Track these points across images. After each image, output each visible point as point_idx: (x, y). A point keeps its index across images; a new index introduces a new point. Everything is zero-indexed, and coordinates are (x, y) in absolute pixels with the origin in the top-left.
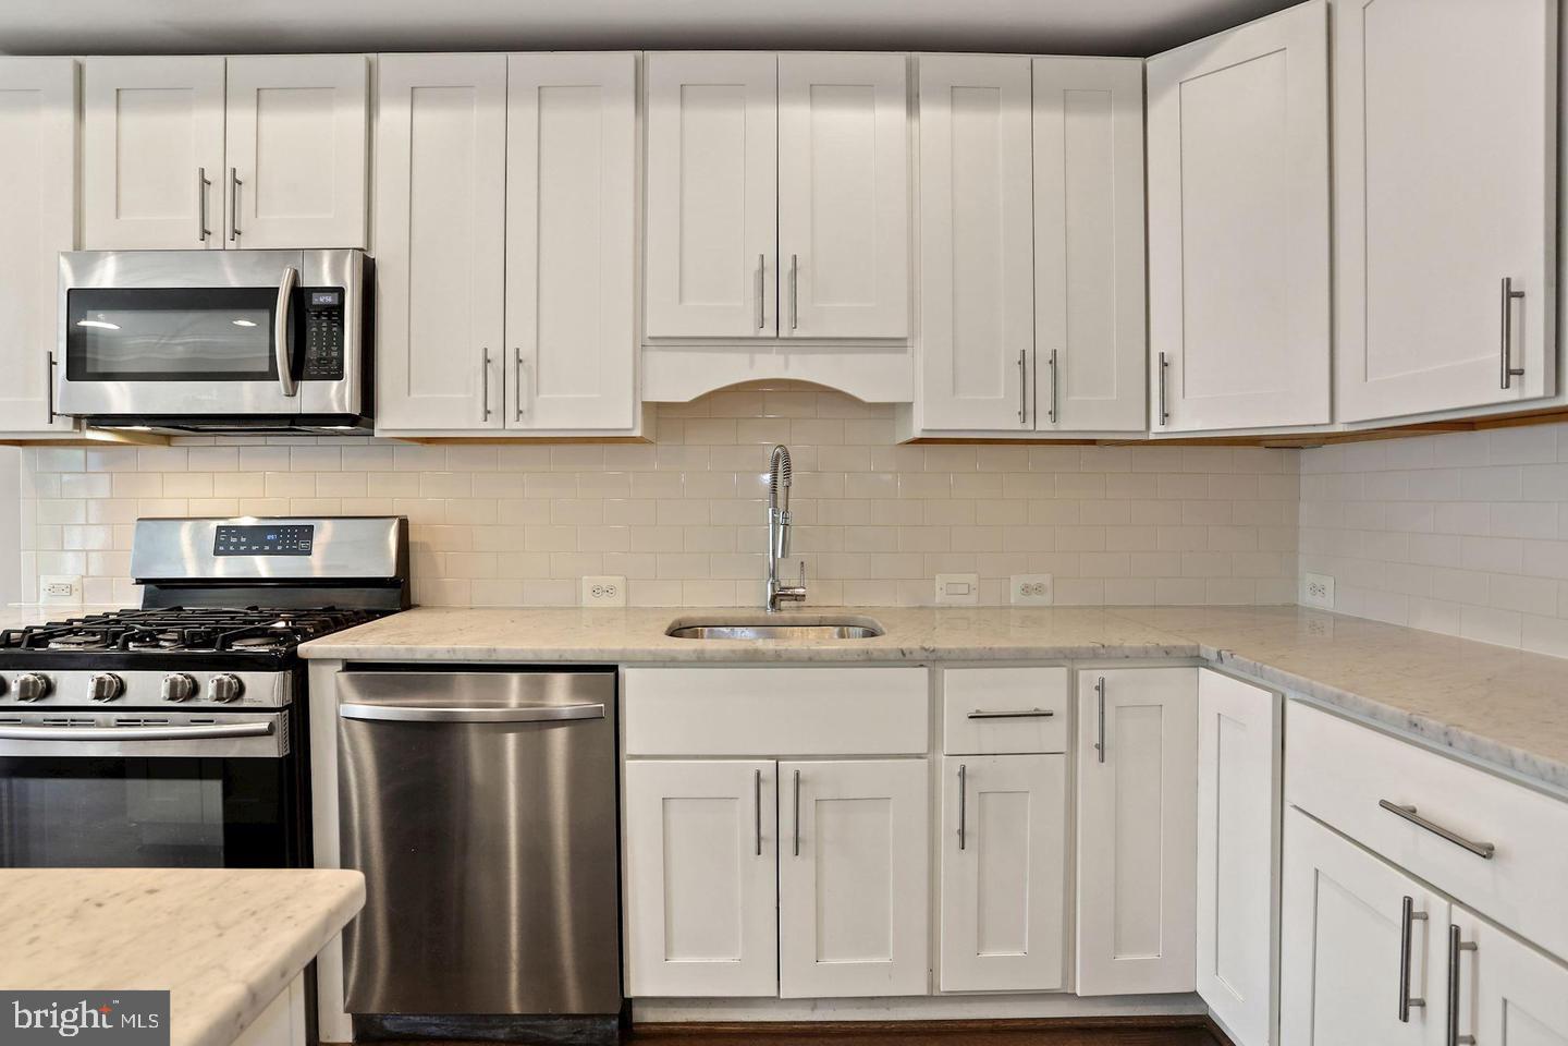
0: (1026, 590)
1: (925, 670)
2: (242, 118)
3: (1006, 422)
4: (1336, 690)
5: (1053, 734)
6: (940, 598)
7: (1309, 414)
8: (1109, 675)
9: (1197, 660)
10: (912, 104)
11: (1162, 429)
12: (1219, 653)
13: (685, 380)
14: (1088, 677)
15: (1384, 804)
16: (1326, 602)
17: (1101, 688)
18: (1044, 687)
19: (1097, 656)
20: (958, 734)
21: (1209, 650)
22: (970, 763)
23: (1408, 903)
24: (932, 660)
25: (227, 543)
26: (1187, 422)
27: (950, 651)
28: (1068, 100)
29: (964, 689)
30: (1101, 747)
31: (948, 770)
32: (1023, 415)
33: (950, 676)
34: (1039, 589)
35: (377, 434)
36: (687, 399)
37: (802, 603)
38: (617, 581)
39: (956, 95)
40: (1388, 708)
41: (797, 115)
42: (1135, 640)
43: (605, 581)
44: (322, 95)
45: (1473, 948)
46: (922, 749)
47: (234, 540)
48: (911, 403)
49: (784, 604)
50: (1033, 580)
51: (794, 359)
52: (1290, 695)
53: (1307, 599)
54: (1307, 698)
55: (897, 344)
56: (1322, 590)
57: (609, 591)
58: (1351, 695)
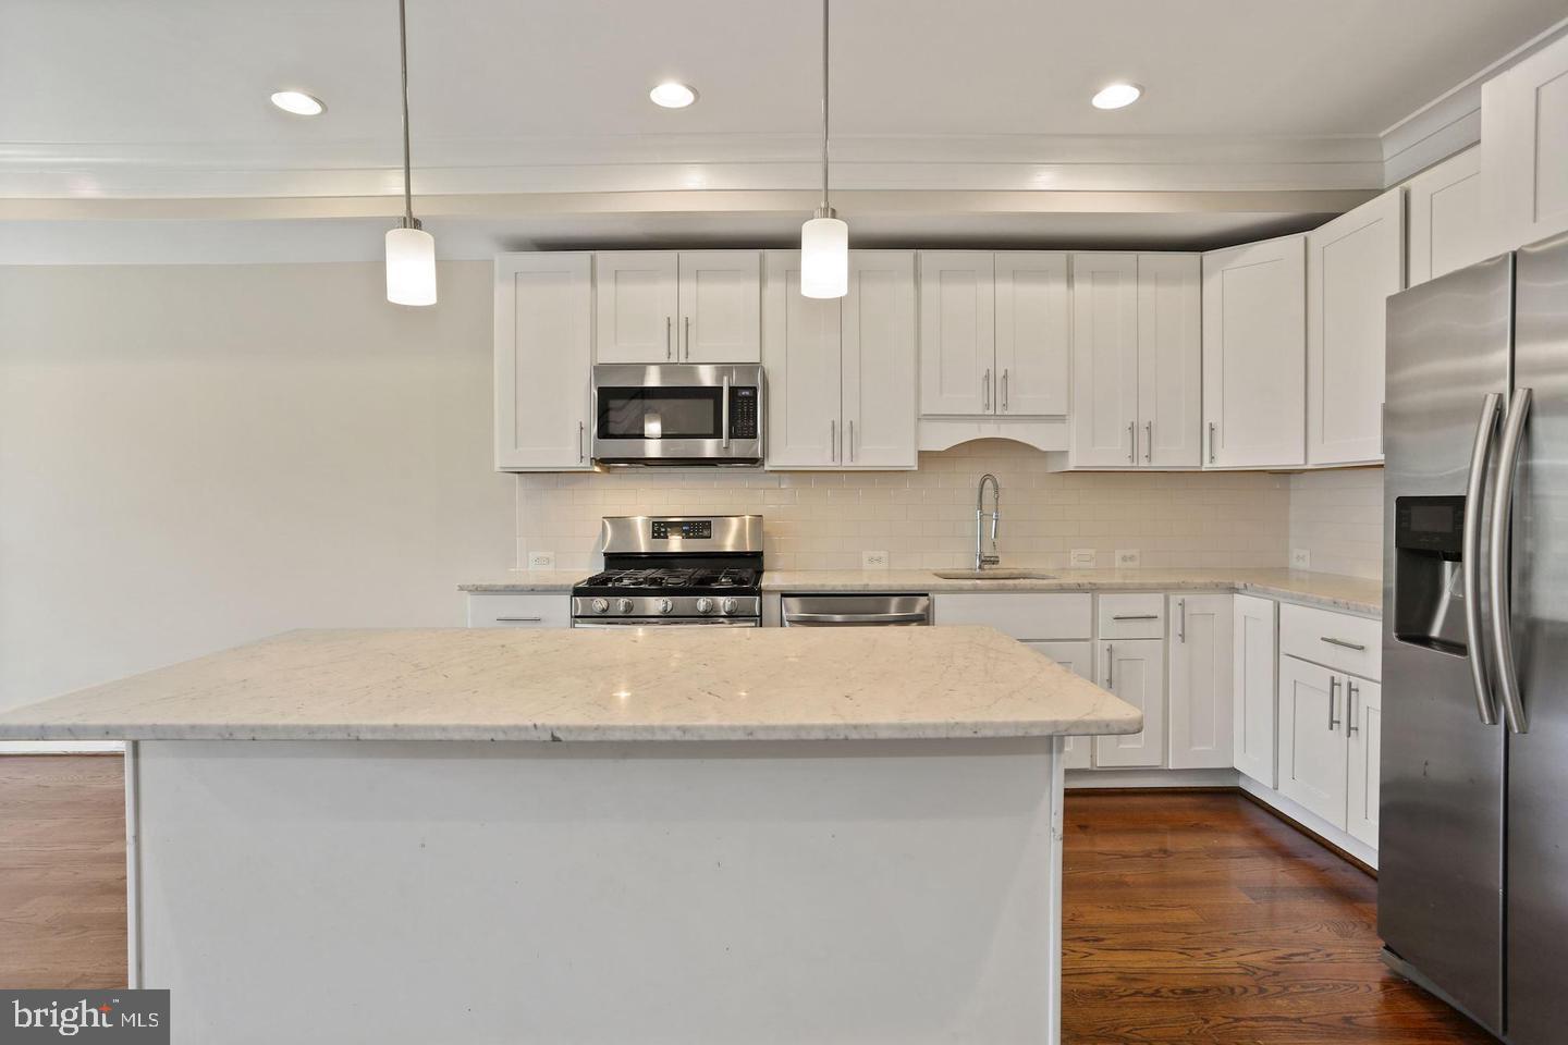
0: (1124, 559)
1: (1089, 595)
2: (688, 288)
3: (1122, 462)
4: (1303, 594)
5: (1156, 629)
6: (1073, 563)
7: (1293, 460)
8: (1187, 597)
9: (1233, 590)
10: (1070, 279)
11: (1211, 465)
12: (1245, 585)
13: (943, 438)
14: (1175, 599)
15: (1323, 639)
16: (1304, 565)
17: (1182, 604)
18: (1151, 604)
19: (1179, 588)
20: (1107, 628)
21: (1239, 584)
22: (1114, 643)
23: (1333, 678)
24: (1094, 589)
25: (659, 532)
26: (1224, 461)
27: (1103, 584)
28: (1157, 278)
29: (1110, 605)
30: (1182, 636)
31: (1101, 647)
32: (1132, 458)
33: (1103, 598)
34: (1132, 558)
35: (766, 468)
36: (943, 448)
37: (998, 566)
38: (883, 554)
39: (1095, 276)
40: (1324, 598)
41: (1005, 288)
42: (1199, 580)
43: (876, 554)
44: (733, 274)
45: (1357, 690)
46: (1089, 636)
47: (663, 530)
48: (1067, 452)
49: (986, 566)
50: (1128, 553)
51: (1003, 426)
52: (1281, 600)
53: (1294, 563)
54: (1290, 601)
55: (1060, 418)
56: (1303, 558)
57: (879, 560)
58: (1310, 595)
